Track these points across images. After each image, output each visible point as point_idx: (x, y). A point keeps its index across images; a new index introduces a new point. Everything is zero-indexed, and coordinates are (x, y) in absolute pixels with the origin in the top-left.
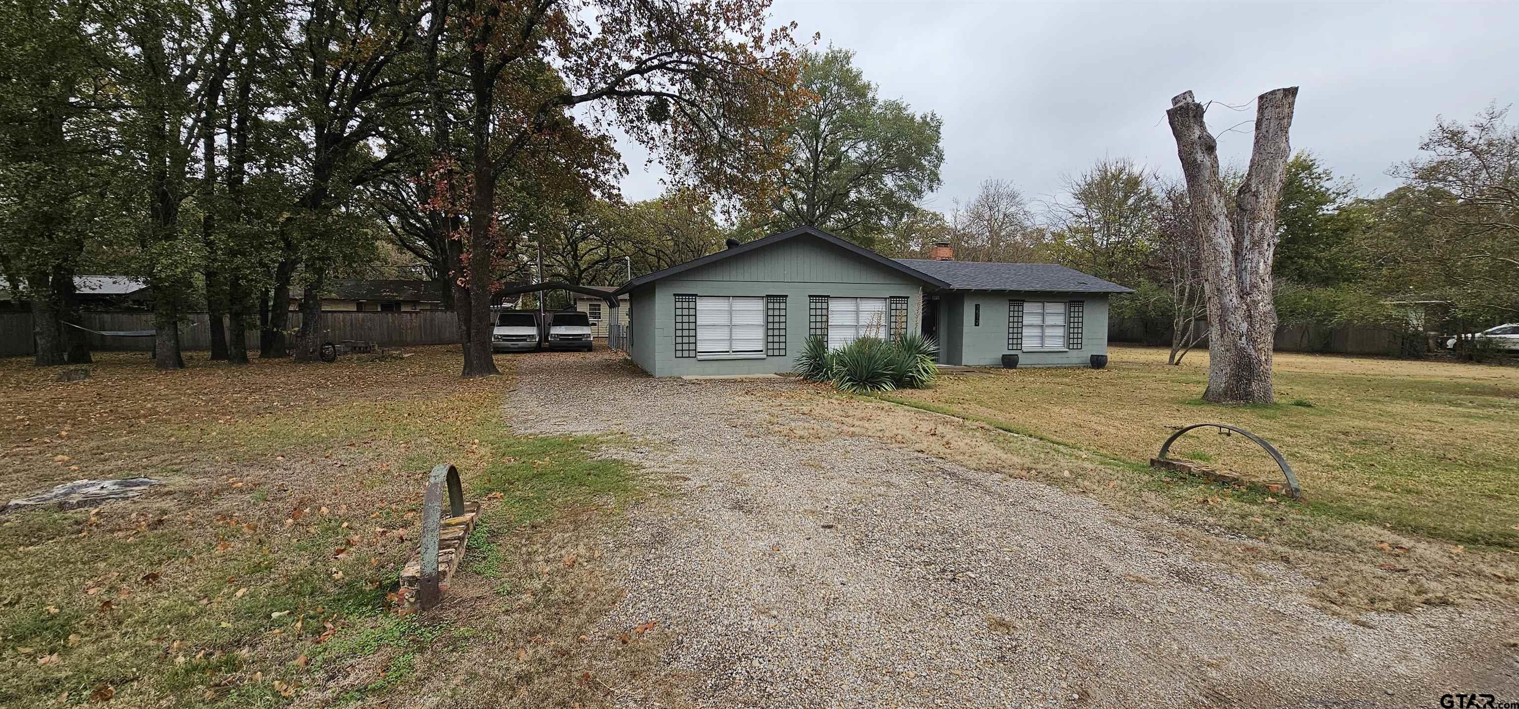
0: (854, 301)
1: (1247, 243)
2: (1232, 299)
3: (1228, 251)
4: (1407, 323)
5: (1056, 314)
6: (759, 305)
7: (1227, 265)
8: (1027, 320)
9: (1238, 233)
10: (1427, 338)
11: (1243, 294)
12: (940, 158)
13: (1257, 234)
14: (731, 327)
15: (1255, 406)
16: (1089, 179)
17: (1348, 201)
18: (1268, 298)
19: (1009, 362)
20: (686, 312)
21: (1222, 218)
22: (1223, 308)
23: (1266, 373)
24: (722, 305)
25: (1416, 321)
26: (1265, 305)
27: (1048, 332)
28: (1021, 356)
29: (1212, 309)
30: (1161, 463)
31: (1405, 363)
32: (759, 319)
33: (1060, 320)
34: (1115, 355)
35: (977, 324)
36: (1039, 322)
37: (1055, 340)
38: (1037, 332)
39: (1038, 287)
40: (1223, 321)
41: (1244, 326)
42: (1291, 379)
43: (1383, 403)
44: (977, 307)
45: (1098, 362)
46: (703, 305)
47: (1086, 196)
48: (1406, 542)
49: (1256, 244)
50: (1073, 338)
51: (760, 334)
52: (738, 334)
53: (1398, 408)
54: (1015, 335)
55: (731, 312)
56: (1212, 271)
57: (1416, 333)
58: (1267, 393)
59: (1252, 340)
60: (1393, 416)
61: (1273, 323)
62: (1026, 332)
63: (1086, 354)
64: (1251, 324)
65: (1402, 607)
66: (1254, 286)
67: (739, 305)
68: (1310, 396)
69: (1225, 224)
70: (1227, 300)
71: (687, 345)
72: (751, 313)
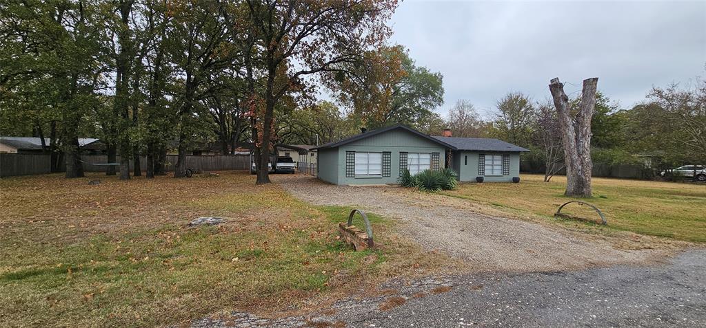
0: (416, 155)
1: (580, 135)
2: (575, 157)
3: (573, 138)
4: (644, 165)
5: (498, 160)
6: (379, 156)
7: (573, 144)
8: (486, 163)
9: (577, 131)
10: (653, 171)
11: (579, 155)
12: (443, 92)
13: (584, 132)
14: (368, 164)
15: (585, 197)
16: (504, 101)
17: (617, 111)
18: (589, 157)
19: (480, 180)
20: (350, 158)
21: (571, 126)
22: (572, 160)
23: (589, 185)
24: (364, 155)
25: (648, 164)
26: (588, 159)
27: (495, 167)
28: (484, 178)
29: (568, 160)
30: (558, 215)
31: (643, 182)
32: (379, 161)
33: (500, 163)
34: (523, 177)
35: (466, 164)
36: (491, 164)
37: (498, 171)
38: (490, 167)
39: (491, 149)
40: (572, 165)
41: (580, 167)
42: (598, 188)
43: (634, 197)
44: (466, 157)
45: (516, 180)
46: (357, 155)
47: (503, 107)
48: (639, 235)
49: (584, 136)
50: (505, 170)
51: (379, 168)
52: (371, 167)
53: (639, 199)
54: (481, 168)
55: (368, 158)
56: (567, 146)
57: (648, 169)
58: (589, 192)
59: (583, 173)
60: (638, 202)
61: (591, 166)
62: (486, 167)
63: (511, 177)
64: (582, 166)
65: (638, 249)
66: (583, 152)
67: (372, 155)
68: (605, 194)
69: (572, 128)
70: (573, 157)
71: (350, 172)
72: (376, 159)
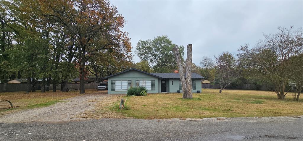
0: (145, 81)
13: (188, 68)
14: (122, 85)
19: (178, 92)
20: (113, 83)
24: (120, 82)
26: (189, 81)
32: (127, 84)
34: (203, 90)
35: (172, 85)
41: (186, 85)
44: (172, 82)
45: (198, 92)
46: (116, 82)
50: (194, 87)
51: (127, 87)
52: (123, 87)
58: (190, 97)
63: (196, 90)
66: (187, 77)
67: (123, 82)
71: (113, 88)
72: (125, 83)
